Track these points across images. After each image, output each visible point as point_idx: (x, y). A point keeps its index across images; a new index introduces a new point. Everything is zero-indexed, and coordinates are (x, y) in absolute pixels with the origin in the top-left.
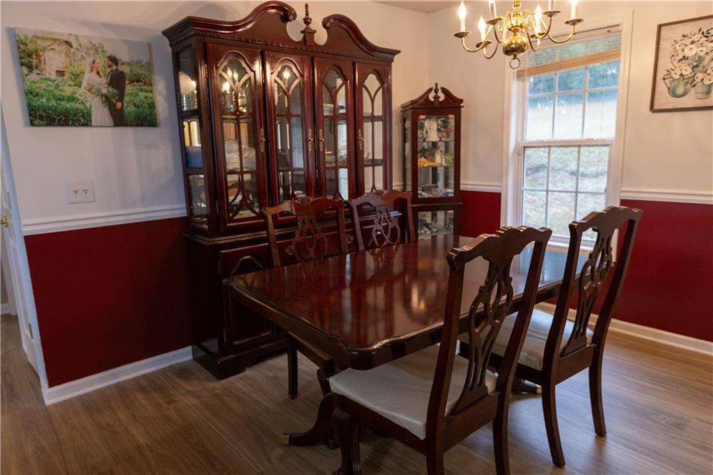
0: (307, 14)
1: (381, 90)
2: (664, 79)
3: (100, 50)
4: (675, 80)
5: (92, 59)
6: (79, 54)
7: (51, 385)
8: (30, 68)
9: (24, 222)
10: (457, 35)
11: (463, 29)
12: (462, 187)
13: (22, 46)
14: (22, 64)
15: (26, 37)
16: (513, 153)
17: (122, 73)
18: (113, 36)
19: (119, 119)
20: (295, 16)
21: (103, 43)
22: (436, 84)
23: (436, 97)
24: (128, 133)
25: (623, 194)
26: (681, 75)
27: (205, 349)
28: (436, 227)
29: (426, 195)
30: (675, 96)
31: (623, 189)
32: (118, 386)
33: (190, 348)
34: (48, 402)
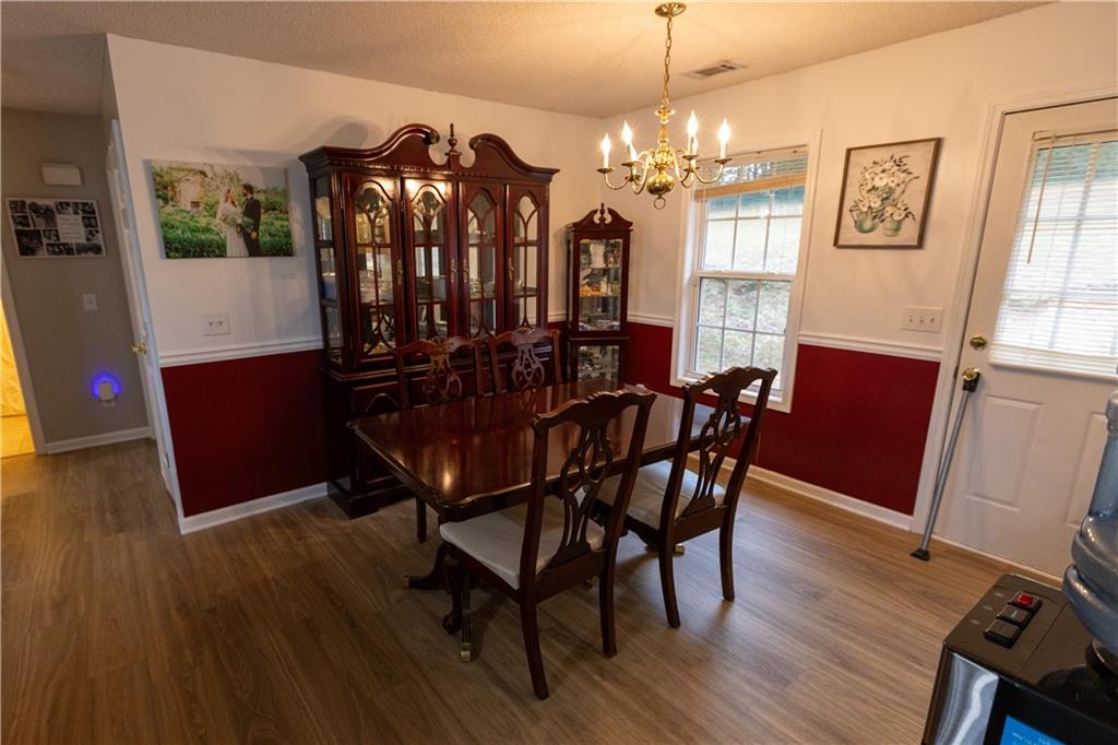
0: (452, 135)
1: (536, 214)
2: (851, 211)
3: (235, 178)
4: (862, 213)
5: (226, 188)
6: (214, 183)
7: (186, 515)
8: (166, 200)
9: (160, 354)
10: (600, 171)
11: (606, 166)
12: (630, 318)
13: (158, 178)
14: (158, 197)
15: (162, 170)
16: (688, 284)
17: (257, 202)
18: (248, 163)
19: (254, 249)
20: (438, 139)
21: (239, 171)
22: (603, 205)
23: (602, 219)
24: (264, 263)
25: (801, 338)
26: (870, 207)
27: (338, 486)
28: (599, 365)
29: (589, 328)
30: (862, 231)
31: (802, 332)
32: (251, 518)
33: (325, 484)
34: (184, 531)
